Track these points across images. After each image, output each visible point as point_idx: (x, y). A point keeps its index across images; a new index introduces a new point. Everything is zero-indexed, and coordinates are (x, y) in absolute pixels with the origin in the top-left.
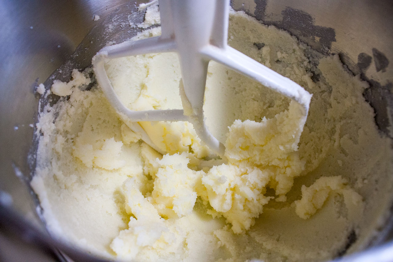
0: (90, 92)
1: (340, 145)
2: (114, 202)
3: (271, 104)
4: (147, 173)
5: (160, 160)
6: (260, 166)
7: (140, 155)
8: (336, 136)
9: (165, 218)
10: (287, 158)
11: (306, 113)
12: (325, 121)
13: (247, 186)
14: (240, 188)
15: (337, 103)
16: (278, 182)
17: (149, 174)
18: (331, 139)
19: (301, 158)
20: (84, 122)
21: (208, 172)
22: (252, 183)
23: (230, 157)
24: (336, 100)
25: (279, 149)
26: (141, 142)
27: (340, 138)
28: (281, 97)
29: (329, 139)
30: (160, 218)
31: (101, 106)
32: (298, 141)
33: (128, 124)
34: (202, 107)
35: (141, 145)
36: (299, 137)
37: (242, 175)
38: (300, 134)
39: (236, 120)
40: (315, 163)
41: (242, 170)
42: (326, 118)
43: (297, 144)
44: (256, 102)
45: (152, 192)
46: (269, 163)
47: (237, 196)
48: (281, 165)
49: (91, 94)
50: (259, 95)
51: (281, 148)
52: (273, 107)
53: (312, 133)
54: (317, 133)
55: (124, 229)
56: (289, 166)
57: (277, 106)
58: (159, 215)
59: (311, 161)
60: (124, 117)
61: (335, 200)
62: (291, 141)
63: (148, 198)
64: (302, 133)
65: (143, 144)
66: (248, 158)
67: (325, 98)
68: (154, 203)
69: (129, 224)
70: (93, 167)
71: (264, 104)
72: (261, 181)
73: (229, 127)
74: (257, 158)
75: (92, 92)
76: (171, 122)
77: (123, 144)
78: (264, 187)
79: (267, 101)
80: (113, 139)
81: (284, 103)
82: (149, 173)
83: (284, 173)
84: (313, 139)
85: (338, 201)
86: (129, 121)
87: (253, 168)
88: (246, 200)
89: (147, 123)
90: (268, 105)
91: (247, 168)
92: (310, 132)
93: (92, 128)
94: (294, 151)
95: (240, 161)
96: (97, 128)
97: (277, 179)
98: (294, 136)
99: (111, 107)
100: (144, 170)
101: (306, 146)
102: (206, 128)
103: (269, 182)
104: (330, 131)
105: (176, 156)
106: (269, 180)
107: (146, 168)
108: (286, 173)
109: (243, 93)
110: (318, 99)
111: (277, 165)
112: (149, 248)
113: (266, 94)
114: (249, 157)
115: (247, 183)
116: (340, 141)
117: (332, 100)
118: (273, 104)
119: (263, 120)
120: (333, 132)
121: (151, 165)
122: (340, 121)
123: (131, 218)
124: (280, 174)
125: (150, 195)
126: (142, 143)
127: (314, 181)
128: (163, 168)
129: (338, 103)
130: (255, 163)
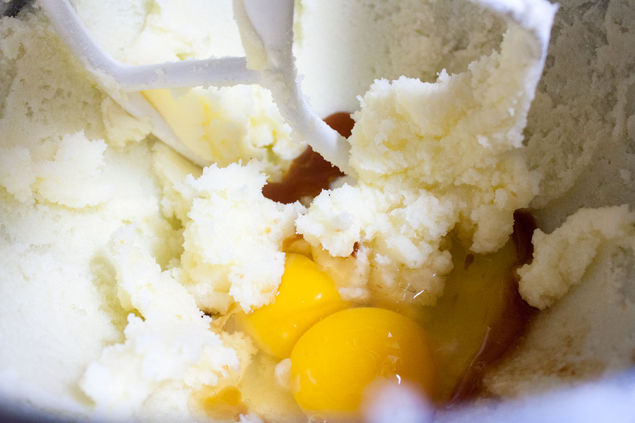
0: (17, 20)
1: (627, 134)
2: (92, 283)
3: (460, 41)
4: (169, 214)
5: (196, 179)
6: (432, 188)
7: (151, 172)
8: (617, 113)
9: (214, 315)
10: (498, 167)
11: (540, 53)
12: (590, 77)
13: (404, 234)
14: (386, 240)
15: (621, 32)
16: (476, 225)
17: (175, 217)
18: (604, 120)
19: (532, 167)
20: (7, 96)
21: (311, 204)
22: (415, 227)
23: (362, 167)
24: (618, 25)
25: (478, 144)
26: (151, 140)
27: (627, 116)
28: (485, 24)
29: (600, 120)
30: (202, 317)
31: (49, 56)
32: (523, 123)
33: (117, 96)
34: (290, 47)
35: (152, 149)
36: (525, 114)
37: (392, 210)
38: (527, 107)
39: (376, 81)
40: (567, 178)
41: (392, 198)
42: (593, 71)
43: (521, 132)
44: (424, 39)
45: (182, 256)
46: (455, 179)
47: (380, 259)
48: (483, 185)
49: (20, 26)
50: (432, 20)
51: (483, 141)
52: (464, 48)
53: (560, 107)
54: (571, 109)
55: (112, 343)
56: (501, 186)
57: (475, 47)
58: (199, 309)
59: (556, 174)
60: (106, 81)
61: (613, 264)
62: (506, 123)
63: (173, 270)
64: (533, 103)
65: (156, 147)
66: (406, 170)
67: (592, 20)
68: (188, 281)
69: (125, 331)
70: (37, 202)
71: (445, 42)
72: (436, 222)
73: (359, 98)
74: (427, 168)
75: (21, 20)
76: (219, 88)
77: (106, 145)
78: (445, 235)
79: (450, 36)
80: (82, 133)
81: (491, 37)
82: (174, 213)
83: (492, 202)
84: (560, 121)
85: (621, 266)
86: (120, 90)
87: (417, 193)
88: (402, 265)
89: (162, 94)
90: (452, 44)
91: (404, 193)
92: (555, 107)
93: (29, 108)
94: (513, 148)
95: (386, 177)
96: (41, 110)
97: (474, 217)
98: (512, 112)
99: (72, 56)
100: (161, 206)
101: (545, 140)
102: (304, 101)
103: (457, 225)
104: (602, 102)
105: (234, 169)
106: (456, 220)
107: (166, 203)
108: (495, 201)
109: (394, 17)
110: (574, 26)
111: (474, 184)
112: (176, 386)
113: (448, 18)
114: (406, 166)
115: (403, 229)
116: (625, 123)
117: (608, 25)
118: (465, 42)
119: (440, 78)
120: (609, 102)
121: (177, 194)
122: (628, 76)
123: (131, 317)
124: (483, 206)
125: (179, 265)
126: (154, 143)
127: (563, 221)
128: (204, 198)
129: (624, 30)
130: (420, 181)
